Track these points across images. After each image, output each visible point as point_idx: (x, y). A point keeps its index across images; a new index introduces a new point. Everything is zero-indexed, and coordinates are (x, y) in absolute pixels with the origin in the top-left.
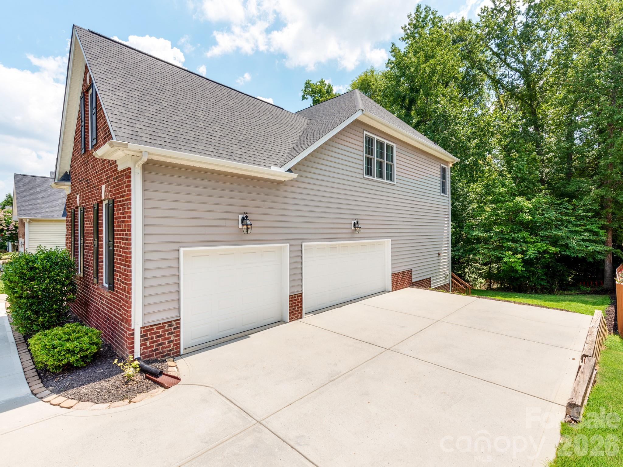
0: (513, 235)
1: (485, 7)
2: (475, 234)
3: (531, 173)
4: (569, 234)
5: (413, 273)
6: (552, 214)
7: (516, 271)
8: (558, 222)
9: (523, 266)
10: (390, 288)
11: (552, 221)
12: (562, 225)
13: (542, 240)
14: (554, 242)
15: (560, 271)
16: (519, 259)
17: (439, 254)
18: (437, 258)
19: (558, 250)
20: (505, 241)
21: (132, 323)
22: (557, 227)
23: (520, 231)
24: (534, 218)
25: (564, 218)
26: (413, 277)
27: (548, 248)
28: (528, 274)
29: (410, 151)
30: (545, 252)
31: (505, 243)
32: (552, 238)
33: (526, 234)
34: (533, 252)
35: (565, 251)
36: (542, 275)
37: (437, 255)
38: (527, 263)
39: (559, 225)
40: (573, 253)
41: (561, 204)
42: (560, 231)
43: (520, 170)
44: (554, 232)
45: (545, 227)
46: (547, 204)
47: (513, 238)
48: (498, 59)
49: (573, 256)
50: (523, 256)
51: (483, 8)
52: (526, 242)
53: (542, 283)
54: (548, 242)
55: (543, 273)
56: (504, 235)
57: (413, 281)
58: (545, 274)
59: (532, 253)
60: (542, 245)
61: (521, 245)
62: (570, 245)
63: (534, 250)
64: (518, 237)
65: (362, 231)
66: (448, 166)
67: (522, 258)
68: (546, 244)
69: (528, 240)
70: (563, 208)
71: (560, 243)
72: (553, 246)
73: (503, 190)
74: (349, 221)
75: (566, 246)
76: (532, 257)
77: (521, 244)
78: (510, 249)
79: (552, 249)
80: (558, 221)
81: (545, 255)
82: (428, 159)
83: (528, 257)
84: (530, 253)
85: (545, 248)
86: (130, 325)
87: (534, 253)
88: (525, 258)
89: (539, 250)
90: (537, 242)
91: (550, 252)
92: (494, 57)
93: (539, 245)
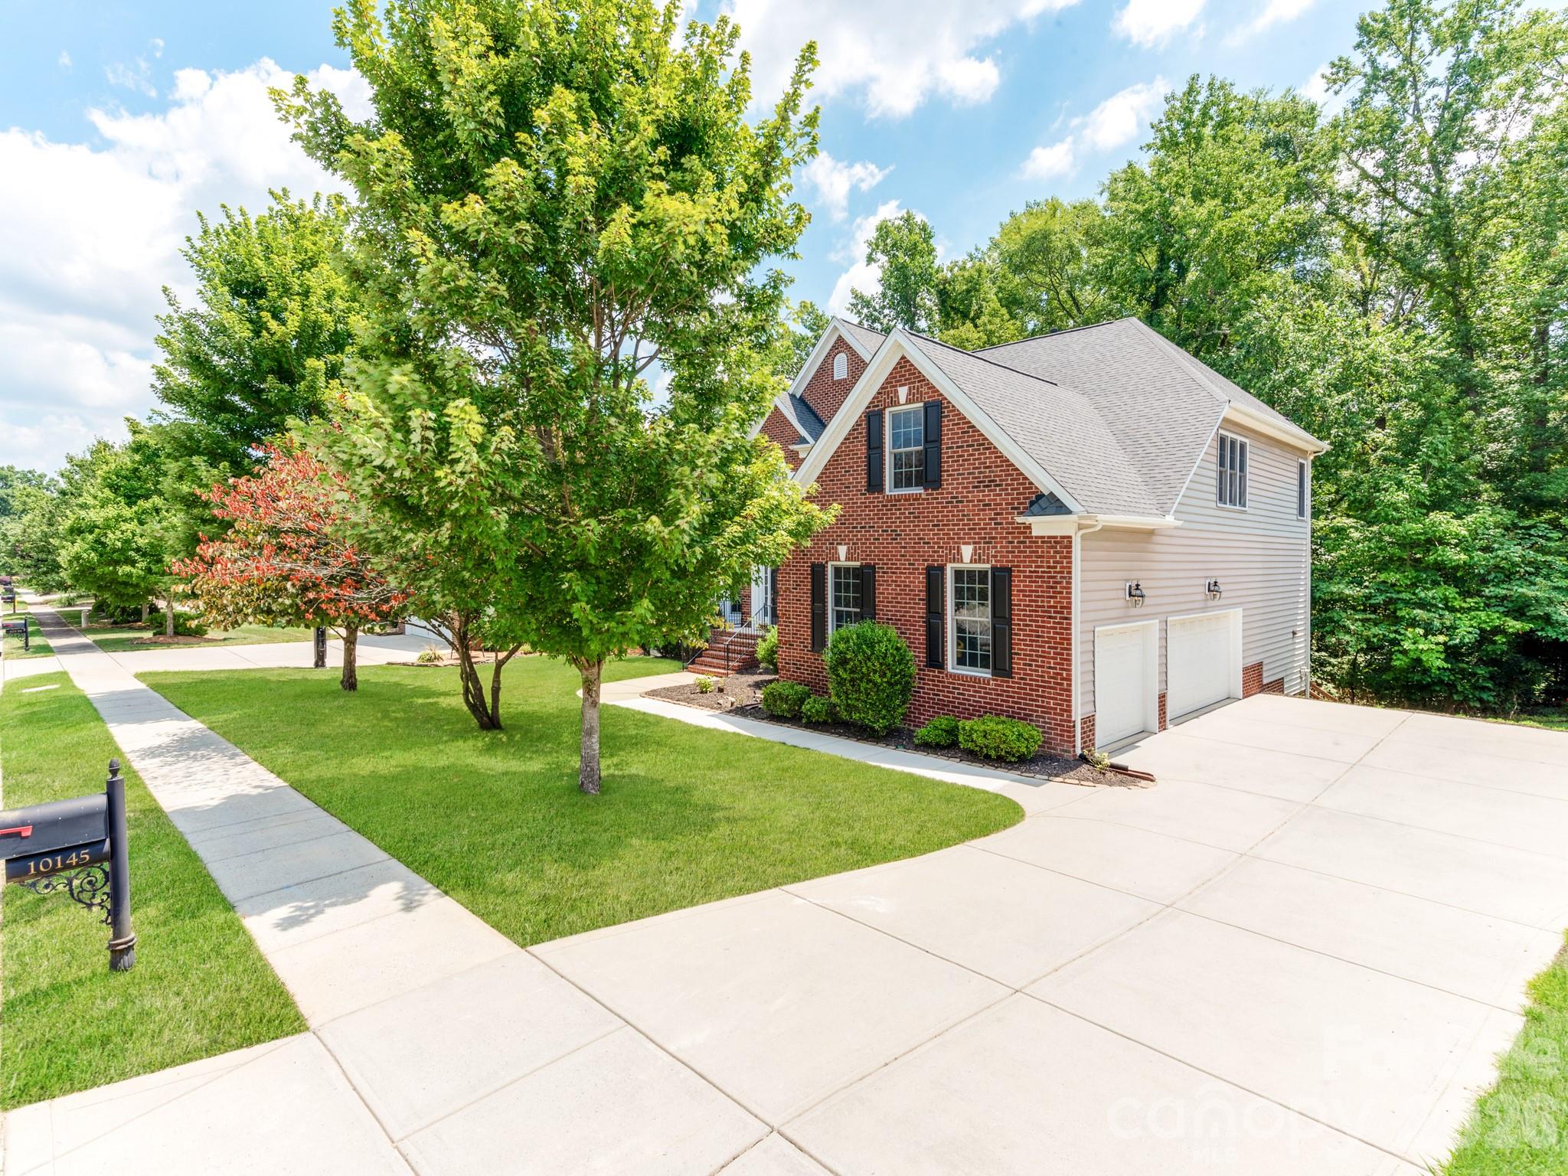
0: (1422, 595)
1: (1340, 59)
2: (1334, 589)
3: (1460, 459)
4: (1554, 594)
5: (1265, 668)
6: (1515, 552)
7: (1426, 671)
8: (1528, 569)
9: (1446, 660)
10: (1240, 694)
11: (1514, 565)
12: (1536, 574)
13: (1488, 605)
14: (1519, 610)
15: (1527, 671)
16: (1438, 644)
17: (1294, 633)
18: (1290, 642)
19: (1528, 626)
20: (1401, 605)
21: (1073, 714)
22: (1527, 579)
23: (1435, 583)
24: (1472, 558)
25: (1540, 558)
26: (1265, 675)
27: (1505, 621)
28: (1452, 678)
29: (1263, 446)
30: (1497, 630)
31: (1401, 609)
32: (1512, 602)
33: (1451, 592)
34: (1470, 629)
35: (1543, 629)
36: (1485, 679)
37: (1291, 635)
38: (1452, 653)
39: (1530, 574)
40: (1563, 634)
41: (1534, 526)
42: (1533, 587)
43: (1436, 451)
44: (1520, 590)
45: (1496, 577)
46: (1498, 527)
47: (1420, 599)
48: (1376, 189)
49: (1562, 640)
50: (1447, 639)
51: (1337, 62)
52: (1452, 610)
53: (1485, 696)
54: (1502, 609)
55: (1488, 675)
56: (1399, 592)
57: (1265, 681)
58: (1492, 678)
59: (1466, 631)
60: (1488, 615)
61: (1440, 615)
62: (1555, 617)
63: (1471, 626)
64: (1433, 598)
65: (1223, 595)
66: (1306, 459)
67: (1445, 644)
68: (1497, 615)
69: (1457, 604)
70: (1538, 536)
71: (1534, 613)
72: (1515, 619)
73: (1401, 496)
74: (1202, 581)
75: (1547, 619)
76: (1467, 640)
77: (1441, 612)
78: (1413, 623)
79: (1515, 625)
80: (1527, 565)
81: (1496, 638)
82: (1283, 453)
83: (1457, 641)
84: (1462, 631)
85: (1497, 623)
86: (1070, 716)
87: (1470, 633)
88: (1451, 643)
89: (1483, 626)
90: (1477, 609)
91: (1511, 630)
92: (1365, 184)
93: (1483, 615)
